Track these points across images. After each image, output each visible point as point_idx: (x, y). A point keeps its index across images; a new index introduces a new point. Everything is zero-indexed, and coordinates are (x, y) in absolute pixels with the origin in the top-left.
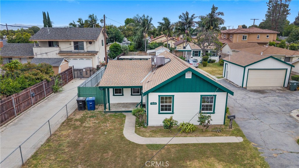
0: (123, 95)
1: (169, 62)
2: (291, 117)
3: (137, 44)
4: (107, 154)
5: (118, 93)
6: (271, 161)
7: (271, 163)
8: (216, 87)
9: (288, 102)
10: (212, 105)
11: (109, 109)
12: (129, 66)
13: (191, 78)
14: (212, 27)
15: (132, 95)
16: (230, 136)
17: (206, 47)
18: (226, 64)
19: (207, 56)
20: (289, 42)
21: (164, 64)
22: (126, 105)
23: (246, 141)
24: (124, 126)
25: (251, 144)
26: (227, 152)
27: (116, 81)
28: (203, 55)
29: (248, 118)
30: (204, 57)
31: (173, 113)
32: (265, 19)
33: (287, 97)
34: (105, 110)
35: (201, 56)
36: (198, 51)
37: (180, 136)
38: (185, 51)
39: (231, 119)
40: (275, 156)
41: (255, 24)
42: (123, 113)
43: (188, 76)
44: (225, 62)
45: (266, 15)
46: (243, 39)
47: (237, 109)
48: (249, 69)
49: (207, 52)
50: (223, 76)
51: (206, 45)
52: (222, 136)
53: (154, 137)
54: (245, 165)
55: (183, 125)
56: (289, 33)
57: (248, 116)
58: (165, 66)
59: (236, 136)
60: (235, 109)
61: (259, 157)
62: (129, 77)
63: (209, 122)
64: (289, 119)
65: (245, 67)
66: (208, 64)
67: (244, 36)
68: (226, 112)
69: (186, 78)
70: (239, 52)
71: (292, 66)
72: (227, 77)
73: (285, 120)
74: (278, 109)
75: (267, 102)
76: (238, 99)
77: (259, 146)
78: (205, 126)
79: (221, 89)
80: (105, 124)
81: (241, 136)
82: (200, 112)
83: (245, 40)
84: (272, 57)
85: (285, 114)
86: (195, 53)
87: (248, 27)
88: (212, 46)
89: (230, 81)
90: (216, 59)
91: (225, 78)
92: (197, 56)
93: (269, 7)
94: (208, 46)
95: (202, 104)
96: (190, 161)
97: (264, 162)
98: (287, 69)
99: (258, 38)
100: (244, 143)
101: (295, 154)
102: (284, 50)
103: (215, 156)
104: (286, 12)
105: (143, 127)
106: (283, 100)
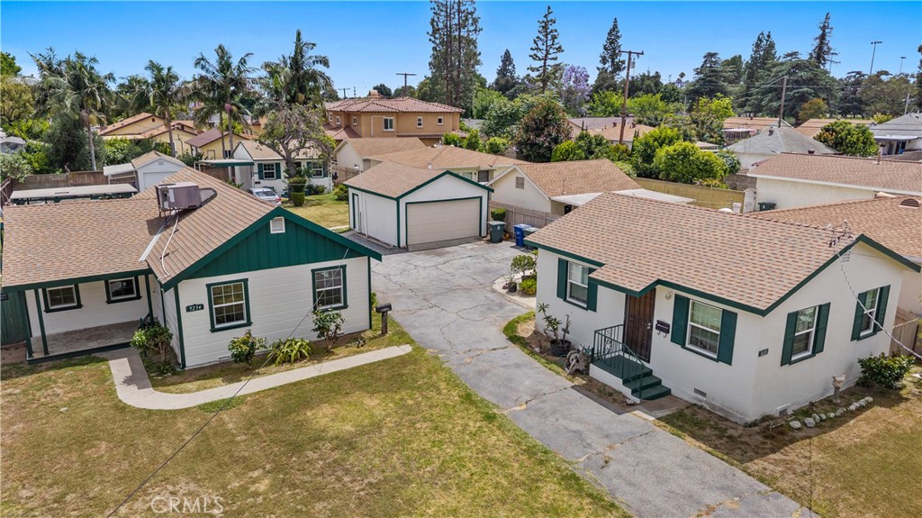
0: (79, 306)
1: (212, 197)
2: (494, 291)
3: (62, 147)
4: (93, 449)
5: (61, 304)
6: (463, 370)
7: (463, 374)
8: (344, 247)
9: (488, 266)
10: (339, 289)
11: (46, 352)
12: (83, 218)
13: (284, 231)
14: (301, 97)
15: (109, 302)
16: (386, 347)
17: (295, 154)
18: (353, 195)
19: (301, 176)
20: (488, 134)
21: (198, 204)
22: (97, 333)
23: (418, 348)
24: (113, 383)
25: (427, 352)
26: (384, 375)
27: (57, 264)
28: (289, 174)
29: (417, 307)
30: (292, 180)
31: (249, 323)
32: (430, 75)
33: (487, 256)
34: (30, 355)
35: (283, 177)
36: (272, 165)
37: (276, 373)
38: (233, 165)
39: (383, 313)
40: (468, 360)
41: (408, 85)
42: (93, 355)
43: (278, 227)
44: (351, 191)
45: (430, 64)
46: (386, 128)
47: (394, 294)
48: (407, 204)
49: (299, 164)
50: (352, 226)
51: (292, 148)
52: (370, 350)
53: (211, 387)
54: (419, 388)
55: (279, 346)
56: (486, 109)
57: (418, 304)
58: (202, 208)
59: (399, 344)
60: (390, 295)
61: (442, 370)
62: (97, 250)
63: (338, 327)
64: (491, 296)
65: (397, 200)
66: (306, 198)
67: (386, 120)
68: (371, 303)
69: (272, 232)
70: (380, 162)
71: (490, 190)
72: (360, 229)
73: (484, 298)
74: (472, 282)
75: (451, 270)
76: (392, 273)
77: (442, 351)
78: (330, 338)
79: (355, 250)
80: (49, 392)
81: (407, 343)
82: (315, 308)
83: (389, 130)
84: (448, 172)
85: (483, 288)
86: (265, 169)
87: (393, 92)
88: (309, 148)
89: (369, 237)
90: (326, 182)
91: (357, 230)
92: (273, 177)
93: (434, 45)
94: (299, 149)
95: (317, 290)
96: (312, 408)
97: (451, 374)
98: (481, 198)
99: (420, 124)
100: (414, 353)
101: (500, 350)
102: (476, 153)
103: (361, 388)
104: (473, 58)
105: (173, 374)
106: (480, 263)
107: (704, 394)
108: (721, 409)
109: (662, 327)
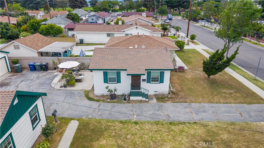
10: (37, 115)
13: (18, 102)
16: (67, 125)
39: (55, 115)
40: (100, 113)
69: (14, 104)
71: (8, 53)
77: (87, 116)
98: (5, 57)
107: (157, 92)
108: (162, 93)
109: (144, 80)
